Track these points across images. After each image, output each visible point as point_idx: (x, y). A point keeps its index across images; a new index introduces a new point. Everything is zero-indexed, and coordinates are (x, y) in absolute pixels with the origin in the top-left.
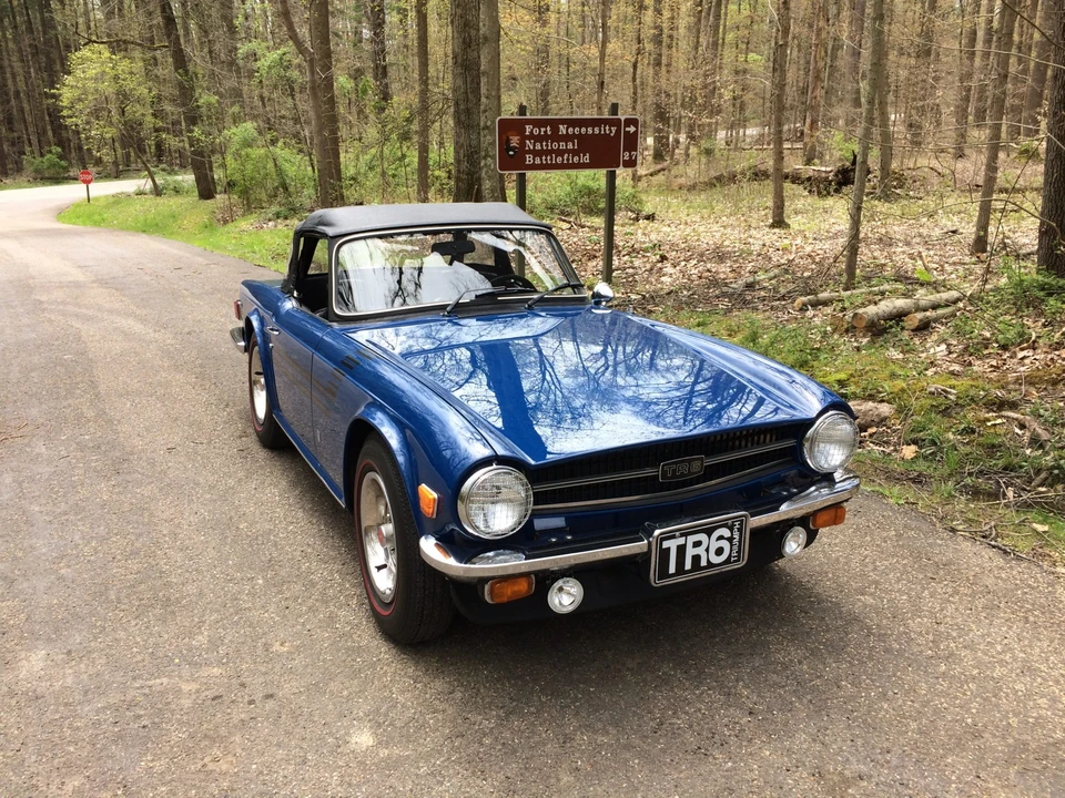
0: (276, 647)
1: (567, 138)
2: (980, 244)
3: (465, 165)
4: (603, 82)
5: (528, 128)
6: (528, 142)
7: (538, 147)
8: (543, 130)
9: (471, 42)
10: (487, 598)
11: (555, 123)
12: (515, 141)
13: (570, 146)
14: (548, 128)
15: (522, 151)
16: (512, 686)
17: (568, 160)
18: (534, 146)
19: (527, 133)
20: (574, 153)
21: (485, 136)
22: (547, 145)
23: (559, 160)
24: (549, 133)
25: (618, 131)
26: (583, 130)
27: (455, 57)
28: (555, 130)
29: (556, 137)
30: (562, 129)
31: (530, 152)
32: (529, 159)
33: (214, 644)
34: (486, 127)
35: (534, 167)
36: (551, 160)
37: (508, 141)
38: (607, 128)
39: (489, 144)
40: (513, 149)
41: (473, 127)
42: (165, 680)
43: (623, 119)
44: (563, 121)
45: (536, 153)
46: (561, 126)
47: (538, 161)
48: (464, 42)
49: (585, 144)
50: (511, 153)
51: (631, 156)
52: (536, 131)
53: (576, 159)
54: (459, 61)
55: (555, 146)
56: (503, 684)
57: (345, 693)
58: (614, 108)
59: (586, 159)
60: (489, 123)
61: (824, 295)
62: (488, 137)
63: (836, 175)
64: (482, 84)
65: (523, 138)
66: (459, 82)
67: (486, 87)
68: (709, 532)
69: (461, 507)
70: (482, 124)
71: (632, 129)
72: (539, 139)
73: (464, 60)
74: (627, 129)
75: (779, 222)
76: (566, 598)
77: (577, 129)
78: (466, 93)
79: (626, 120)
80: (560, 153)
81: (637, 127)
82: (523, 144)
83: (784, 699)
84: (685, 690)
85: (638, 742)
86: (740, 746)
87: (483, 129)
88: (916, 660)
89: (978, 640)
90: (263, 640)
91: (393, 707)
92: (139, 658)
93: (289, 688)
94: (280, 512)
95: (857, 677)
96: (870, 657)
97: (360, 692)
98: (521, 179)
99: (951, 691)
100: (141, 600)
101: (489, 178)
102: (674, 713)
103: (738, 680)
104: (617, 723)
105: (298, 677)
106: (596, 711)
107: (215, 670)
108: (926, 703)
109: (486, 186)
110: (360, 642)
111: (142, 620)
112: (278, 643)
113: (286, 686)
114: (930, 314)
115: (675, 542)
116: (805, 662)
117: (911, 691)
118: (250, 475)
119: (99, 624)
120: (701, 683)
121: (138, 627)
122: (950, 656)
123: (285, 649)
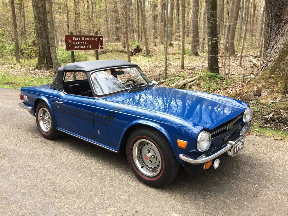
0: (122, 197)
1: (85, 41)
2: (183, 67)
3: (42, 49)
4: (69, 26)
5: (74, 38)
6: (74, 42)
7: (77, 44)
8: (78, 39)
9: (40, 13)
10: (204, 168)
11: (81, 37)
12: (70, 42)
13: (86, 43)
14: (79, 38)
15: (72, 45)
17: (85, 47)
18: (76, 43)
19: (73, 40)
20: (87, 45)
21: (51, 40)
22: (79, 43)
23: (83, 47)
24: (80, 40)
25: (98, 39)
26: (89, 39)
27: (35, 17)
28: (81, 39)
29: (81, 41)
30: (83, 39)
31: (75, 45)
32: (75, 47)
34: (51, 38)
35: (76, 49)
36: (81, 47)
37: (68, 42)
38: (95, 38)
39: (53, 43)
40: (70, 44)
41: (43, 38)
43: (99, 36)
44: (83, 36)
45: (76, 45)
47: (77, 48)
48: (38, 12)
49: (90, 43)
50: (69, 45)
51: (102, 46)
52: (76, 39)
53: (87, 47)
54: (37, 18)
55: (81, 43)
57: (157, 205)
58: (96, 33)
59: (90, 47)
64: (49, 25)
65: (73, 41)
66: (37, 24)
67: (50, 26)
68: (240, 141)
70: (50, 37)
71: (101, 39)
72: (77, 41)
73: (38, 18)
74: (100, 39)
76: (216, 165)
77: (87, 38)
78: (40, 27)
80: (83, 45)
81: (103, 38)
82: (72, 43)
83: (257, 179)
84: (236, 182)
85: (240, 198)
86: (261, 193)
87: (50, 38)
88: (271, 164)
89: (277, 157)
90: (116, 196)
91: (174, 205)
92: (83, 211)
93: (139, 208)
94: (77, 158)
95: (265, 170)
96: (262, 165)
97: (161, 204)
98: (73, 53)
99: (285, 169)
100: (62, 194)
101: (54, 53)
102: (240, 189)
103: (244, 177)
104: (230, 194)
105: (139, 204)
106: (223, 193)
107: (112, 208)
108: (283, 172)
109: (53, 55)
110: (144, 190)
111: (70, 200)
112: (122, 196)
113: (138, 207)
114: (191, 83)
115: (237, 144)
116: (252, 169)
117: (278, 171)
118: (53, 149)
119: (56, 204)
120: (237, 180)
121: (71, 202)
122: (276, 161)
123: (126, 197)
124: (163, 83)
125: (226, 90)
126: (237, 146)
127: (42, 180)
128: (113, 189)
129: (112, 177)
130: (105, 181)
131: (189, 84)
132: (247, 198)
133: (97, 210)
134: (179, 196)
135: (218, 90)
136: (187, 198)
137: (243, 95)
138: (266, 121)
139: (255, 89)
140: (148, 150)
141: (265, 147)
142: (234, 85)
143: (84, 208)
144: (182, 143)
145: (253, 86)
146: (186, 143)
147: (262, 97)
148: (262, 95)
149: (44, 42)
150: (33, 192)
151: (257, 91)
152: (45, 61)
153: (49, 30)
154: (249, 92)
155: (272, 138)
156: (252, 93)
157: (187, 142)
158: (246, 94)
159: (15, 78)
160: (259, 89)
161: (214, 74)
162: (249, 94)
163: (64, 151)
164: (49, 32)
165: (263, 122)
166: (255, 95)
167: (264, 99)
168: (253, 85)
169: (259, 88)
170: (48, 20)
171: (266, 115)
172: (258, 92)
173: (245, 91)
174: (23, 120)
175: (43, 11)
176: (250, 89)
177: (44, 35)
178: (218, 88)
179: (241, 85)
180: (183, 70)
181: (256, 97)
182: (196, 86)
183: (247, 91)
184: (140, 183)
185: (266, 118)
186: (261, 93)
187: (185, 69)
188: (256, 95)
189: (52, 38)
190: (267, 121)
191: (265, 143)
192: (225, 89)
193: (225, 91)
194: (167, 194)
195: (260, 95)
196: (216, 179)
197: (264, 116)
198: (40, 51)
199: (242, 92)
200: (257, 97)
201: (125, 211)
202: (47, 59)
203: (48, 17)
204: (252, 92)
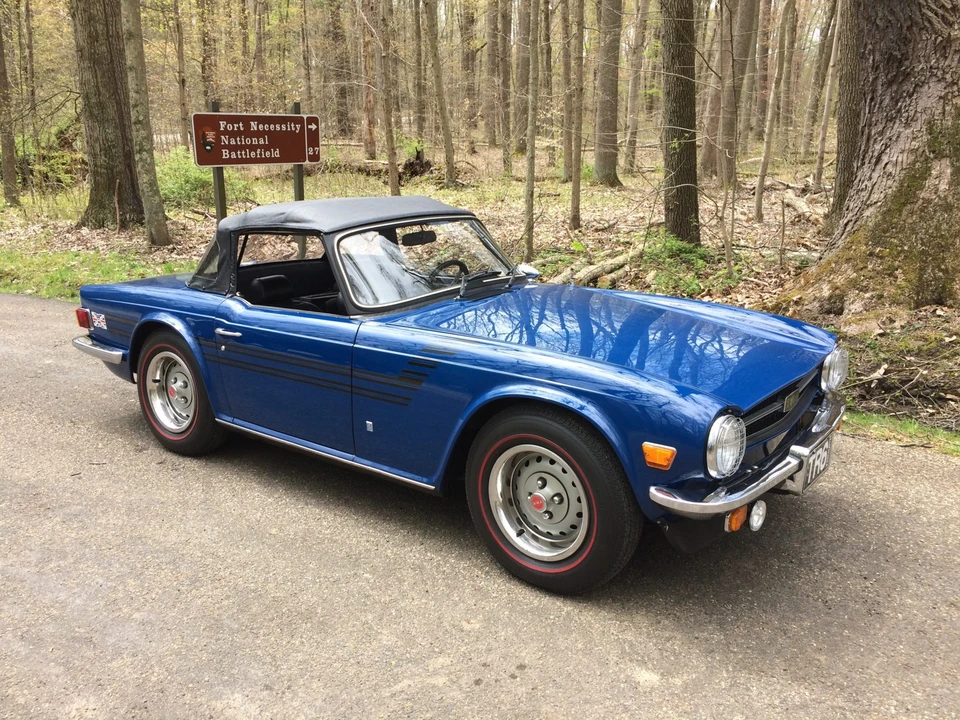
1: (258, 134)
3: (102, 160)
4: (183, 81)
5: (222, 124)
6: (223, 137)
7: (233, 142)
8: (236, 126)
11: (246, 120)
12: (211, 136)
13: (262, 142)
14: (241, 125)
15: (218, 146)
17: (261, 154)
18: (229, 141)
19: (222, 129)
20: (266, 148)
21: (138, 131)
22: (241, 141)
23: (253, 154)
24: (242, 129)
25: (302, 128)
26: (272, 126)
27: (80, 50)
28: (247, 126)
29: (248, 133)
30: (254, 126)
31: (225, 147)
32: (225, 154)
34: (138, 122)
35: (230, 161)
36: (246, 154)
37: (204, 136)
38: (293, 125)
39: (144, 138)
40: (209, 144)
41: (108, 121)
43: (305, 117)
44: (254, 118)
45: (231, 148)
46: (252, 123)
47: (234, 156)
48: (90, 36)
49: (275, 140)
50: (208, 148)
51: (314, 151)
52: (230, 127)
53: (268, 154)
54: (86, 54)
55: (248, 141)
58: (297, 107)
59: (277, 154)
60: (141, 118)
62: (142, 132)
63: (405, 168)
64: (130, 79)
65: (219, 134)
66: (88, 75)
67: (134, 83)
68: (823, 447)
69: (710, 457)
70: (133, 119)
71: (314, 127)
72: (232, 134)
73: (91, 54)
74: (310, 127)
76: (757, 520)
77: (266, 126)
78: (97, 86)
79: (308, 118)
80: (253, 148)
81: (317, 125)
82: (218, 139)
83: (871, 564)
84: (807, 574)
85: (829, 619)
86: (889, 602)
87: (135, 123)
88: (904, 518)
89: (919, 497)
90: (445, 624)
91: (631, 645)
92: (352, 671)
93: (527, 655)
94: (293, 512)
95: (889, 537)
96: (878, 522)
97: (590, 642)
98: (219, 173)
99: (947, 532)
100: (272, 620)
101: (147, 172)
102: (823, 592)
103: (829, 559)
104: (797, 609)
105: (522, 644)
106: (774, 605)
107: (441, 660)
108: (945, 543)
109: (143, 180)
110: (531, 603)
111: (302, 637)
112: (464, 623)
113: (523, 654)
114: (613, 275)
115: (814, 457)
116: (849, 535)
117: (928, 538)
118: (208, 484)
119: (259, 652)
120: (811, 567)
121: (307, 645)
122: (918, 511)
123: (478, 626)
125: (730, 296)
126: (814, 461)
127: (194, 581)
128: (433, 603)
130: (401, 581)
131: (609, 277)
132: (849, 619)
133: (396, 666)
134: (642, 620)
135: (703, 297)
136: (667, 622)
137: (786, 310)
138: (863, 392)
139: (826, 292)
141: (878, 467)
142: (752, 279)
143: (352, 661)
144: (658, 453)
145: (816, 282)
146: (673, 454)
147: (846, 316)
148: (846, 311)
149: (111, 137)
150: (175, 618)
151: (831, 297)
152: (116, 199)
153: (132, 94)
154: (806, 302)
155: (893, 442)
156: (816, 304)
157: (674, 449)
158: (795, 307)
159: (11, 259)
160: (837, 292)
161: (684, 244)
162: (805, 307)
163: (244, 490)
164: (132, 102)
165: (855, 393)
166: (824, 310)
167: (853, 322)
168: (819, 279)
169: (837, 288)
170: (129, 63)
171: (865, 371)
172: (835, 303)
173: (795, 299)
174: (79, 396)
175: (108, 32)
176: (810, 292)
177: (111, 112)
178: (703, 290)
179: (774, 280)
180: (576, 232)
181: (827, 317)
182: (631, 284)
183: (800, 299)
184: (512, 582)
185: (864, 384)
186: (843, 303)
187: (583, 229)
188: (829, 312)
189: (140, 122)
190: (869, 390)
191: (875, 457)
192: (726, 292)
193: (725, 299)
194: (603, 613)
195: (840, 312)
196: (746, 565)
197: (862, 375)
198: (95, 165)
199: (784, 301)
200: (832, 316)
201: (484, 665)
202: (119, 194)
203: (127, 53)
204: (814, 300)
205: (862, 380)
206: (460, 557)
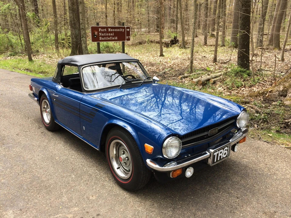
0: (91, 198)
1: (111, 32)
2: (215, 60)
3: (75, 40)
4: (107, 16)
5: (100, 29)
7: (103, 35)
8: (104, 30)
9: (74, 3)
10: (171, 176)
11: (107, 28)
12: (96, 33)
13: (112, 35)
14: (105, 29)
15: (98, 36)
16: (170, 200)
17: (111, 38)
18: (102, 35)
19: (100, 31)
20: (113, 36)
21: (82, 31)
22: (105, 34)
23: (109, 38)
24: (106, 31)
25: (125, 30)
26: (115, 30)
27: (69, 7)
28: (107, 30)
29: (108, 32)
30: (109, 30)
31: (100, 36)
32: (100, 38)
33: (70, 200)
35: (102, 41)
36: (107, 38)
37: (94, 33)
38: (122, 29)
39: (84, 34)
40: (96, 35)
41: (76, 28)
42: (60, 215)
43: (126, 27)
44: (110, 27)
45: (102, 37)
46: (109, 29)
47: (103, 39)
48: (72, 3)
49: (116, 34)
50: (95, 37)
51: (128, 37)
52: (102, 30)
53: (114, 38)
54: (71, 9)
55: (108, 34)
56: (166, 200)
57: (122, 210)
58: (123, 24)
59: (116, 38)
60: (83, 27)
61: (186, 75)
62: (83, 32)
63: (170, 42)
64: (80, 16)
65: (99, 32)
66: (71, 15)
67: (81, 17)
68: (223, 149)
69: (163, 150)
72: (103, 32)
73: (72, 9)
74: (127, 30)
75: (162, 55)
76: (189, 173)
77: (113, 30)
78: (74, 18)
79: (127, 27)
80: (109, 36)
81: (130, 29)
82: (98, 34)
83: (243, 192)
84: (217, 194)
85: (214, 212)
86: (241, 208)
87: (81, 29)
88: (267, 176)
89: (278, 168)
90: (85, 196)
91: (139, 212)
92: (47, 208)
93: (103, 211)
94: (67, 152)
95: (257, 183)
96: (256, 177)
97: (126, 209)
98: (99, 44)
99: (281, 183)
100: (36, 188)
101: (84, 43)
102: (218, 201)
103: (229, 189)
104: (205, 207)
105: (104, 207)
106: (197, 204)
107: (75, 209)
108: (277, 188)
109: (83, 45)
110: (116, 192)
111: (41, 195)
112: (91, 196)
113: (102, 210)
114: (215, 79)
115: (217, 153)
116: (242, 180)
117: (272, 185)
118: (49, 141)
119: (26, 198)
120: (220, 191)
121: (40, 197)
122: (275, 174)
123: (94, 198)
124: (187, 77)
125: (251, 88)
127: (25, 172)
128: (86, 188)
129: (91, 175)
130: (82, 179)
131: (213, 80)
132: (221, 213)
133: (61, 209)
134: (148, 203)
135: (242, 88)
136: (156, 205)
137: (266, 94)
138: (286, 126)
139: (281, 88)
140: (124, 151)
142: (262, 82)
143: (49, 205)
144: (149, 148)
145: (279, 85)
147: (287, 98)
148: (287, 96)
149: (77, 33)
150: (12, 183)
151: (283, 90)
152: (78, 52)
153: (81, 20)
154: (274, 92)
155: (284, 146)
156: (277, 93)
157: (153, 147)
158: (269, 93)
160: (285, 89)
161: (242, 69)
162: (273, 94)
163: (58, 143)
164: (81, 23)
165: (282, 126)
166: (280, 95)
167: (289, 100)
168: (280, 84)
169: (285, 87)
170: (80, 11)
171: (288, 118)
172: (284, 92)
173: (269, 90)
174: (36, 110)
175: (77, 2)
176: (276, 88)
177: (77, 26)
178: (243, 86)
179: (269, 83)
180: (215, 64)
181: (280, 97)
182: (220, 82)
183: (272, 90)
184: (115, 184)
185: (286, 123)
186: (287, 93)
187: (217, 63)
188: (281, 96)
189: (83, 29)
190: (288, 125)
191: (271, 151)
192: (250, 87)
193: (250, 89)
194: (137, 199)
195: (285, 96)
196: (197, 187)
197: (285, 119)
198: (73, 41)
199: (266, 91)
200: (282, 97)
201: (88, 212)
202: (79, 50)
203: (80, 8)
204: (277, 91)
205: (285, 121)
206: (106, 173)
